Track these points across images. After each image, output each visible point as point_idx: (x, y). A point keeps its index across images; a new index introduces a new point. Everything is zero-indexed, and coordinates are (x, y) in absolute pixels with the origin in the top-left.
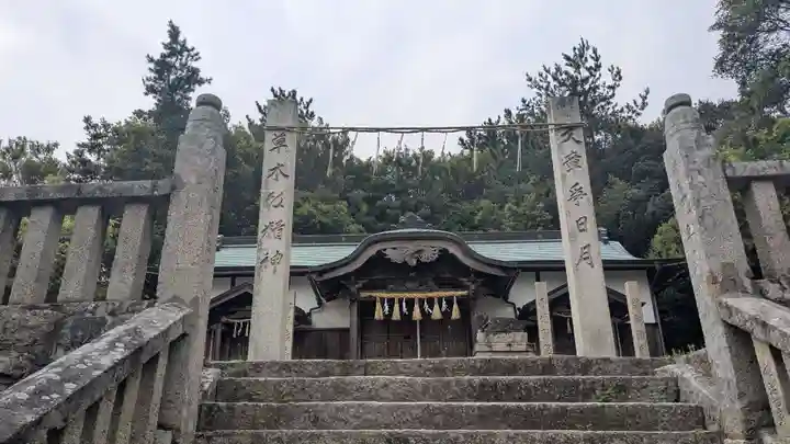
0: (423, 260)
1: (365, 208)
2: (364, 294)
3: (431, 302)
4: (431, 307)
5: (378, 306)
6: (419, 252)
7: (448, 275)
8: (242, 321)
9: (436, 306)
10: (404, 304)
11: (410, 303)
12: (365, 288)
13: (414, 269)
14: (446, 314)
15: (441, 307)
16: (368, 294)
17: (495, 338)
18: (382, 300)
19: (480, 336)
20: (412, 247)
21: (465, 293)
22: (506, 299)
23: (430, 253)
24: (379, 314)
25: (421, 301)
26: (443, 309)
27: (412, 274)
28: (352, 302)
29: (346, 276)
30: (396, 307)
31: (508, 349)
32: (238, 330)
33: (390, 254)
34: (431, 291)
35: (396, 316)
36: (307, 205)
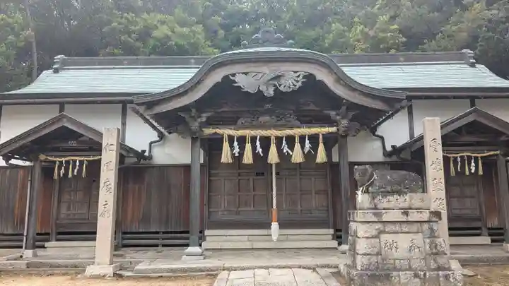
0: (282, 88)
1: (221, 33)
2: (209, 131)
3: (291, 140)
4: (291, 147)
5: (226, 146)
6: (278, 77)
7: (312, 107)
8: (63, 160)
9: (297, 146)
10: (258, 143)
11: (266, 142)
12: (209, 123)
13: (271, 99)
14: (310, 156)
15: (303, 147)
16: (214, 131)
17: (383, 202)
18: (231, 139)
19: (361, 197)
20: (268, 71)
21: (333, 129)
22: (373, 131)
23: (291, 78)
24: (226, 156)
25: (279, 140)
26: (306, 151)
27: (268, 106)
28: (194, 140)
29: (186, 109)
30: (248, 146)
31: (404, 218)
32: (60, 169)
33: (241, 81)
34: (291, 127)
35: (248, 158)
36: (165, 27)
